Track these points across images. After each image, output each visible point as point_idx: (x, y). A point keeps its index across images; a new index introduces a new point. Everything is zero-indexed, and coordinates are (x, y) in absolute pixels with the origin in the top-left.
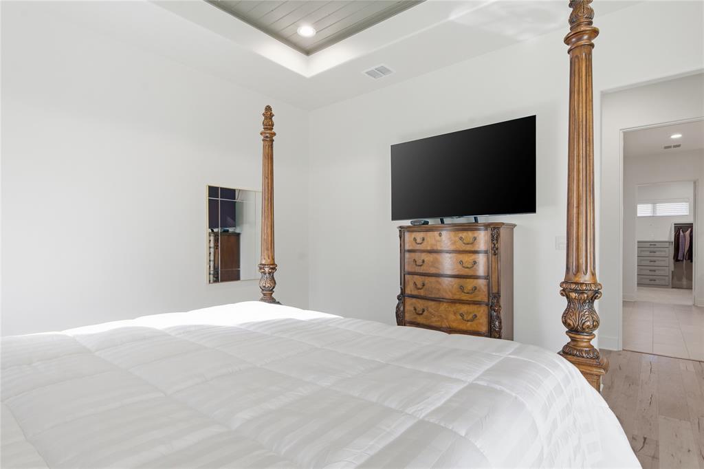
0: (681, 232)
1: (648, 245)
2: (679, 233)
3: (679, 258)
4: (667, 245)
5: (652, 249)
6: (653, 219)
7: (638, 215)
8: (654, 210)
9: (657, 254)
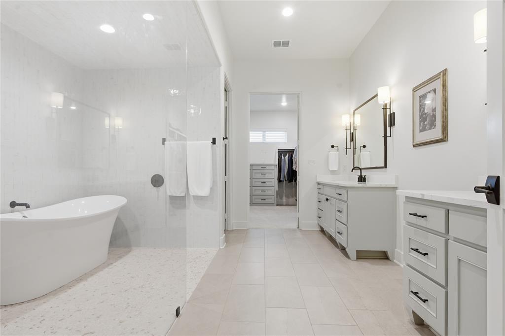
0: (283, 157)
1: (259, 167)
2: (281, 157)
3: (281, 180)
4: (273, 168)
5: (262, 172)
6: (264, 145)
7: (251, 141)
8: (264, 136)
9: (267, 176)
